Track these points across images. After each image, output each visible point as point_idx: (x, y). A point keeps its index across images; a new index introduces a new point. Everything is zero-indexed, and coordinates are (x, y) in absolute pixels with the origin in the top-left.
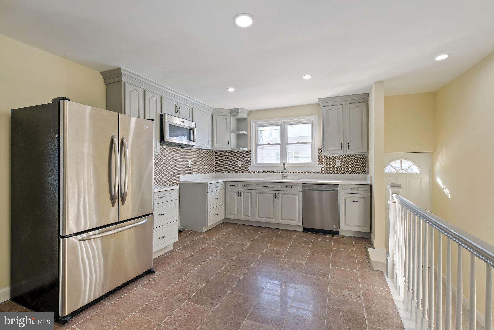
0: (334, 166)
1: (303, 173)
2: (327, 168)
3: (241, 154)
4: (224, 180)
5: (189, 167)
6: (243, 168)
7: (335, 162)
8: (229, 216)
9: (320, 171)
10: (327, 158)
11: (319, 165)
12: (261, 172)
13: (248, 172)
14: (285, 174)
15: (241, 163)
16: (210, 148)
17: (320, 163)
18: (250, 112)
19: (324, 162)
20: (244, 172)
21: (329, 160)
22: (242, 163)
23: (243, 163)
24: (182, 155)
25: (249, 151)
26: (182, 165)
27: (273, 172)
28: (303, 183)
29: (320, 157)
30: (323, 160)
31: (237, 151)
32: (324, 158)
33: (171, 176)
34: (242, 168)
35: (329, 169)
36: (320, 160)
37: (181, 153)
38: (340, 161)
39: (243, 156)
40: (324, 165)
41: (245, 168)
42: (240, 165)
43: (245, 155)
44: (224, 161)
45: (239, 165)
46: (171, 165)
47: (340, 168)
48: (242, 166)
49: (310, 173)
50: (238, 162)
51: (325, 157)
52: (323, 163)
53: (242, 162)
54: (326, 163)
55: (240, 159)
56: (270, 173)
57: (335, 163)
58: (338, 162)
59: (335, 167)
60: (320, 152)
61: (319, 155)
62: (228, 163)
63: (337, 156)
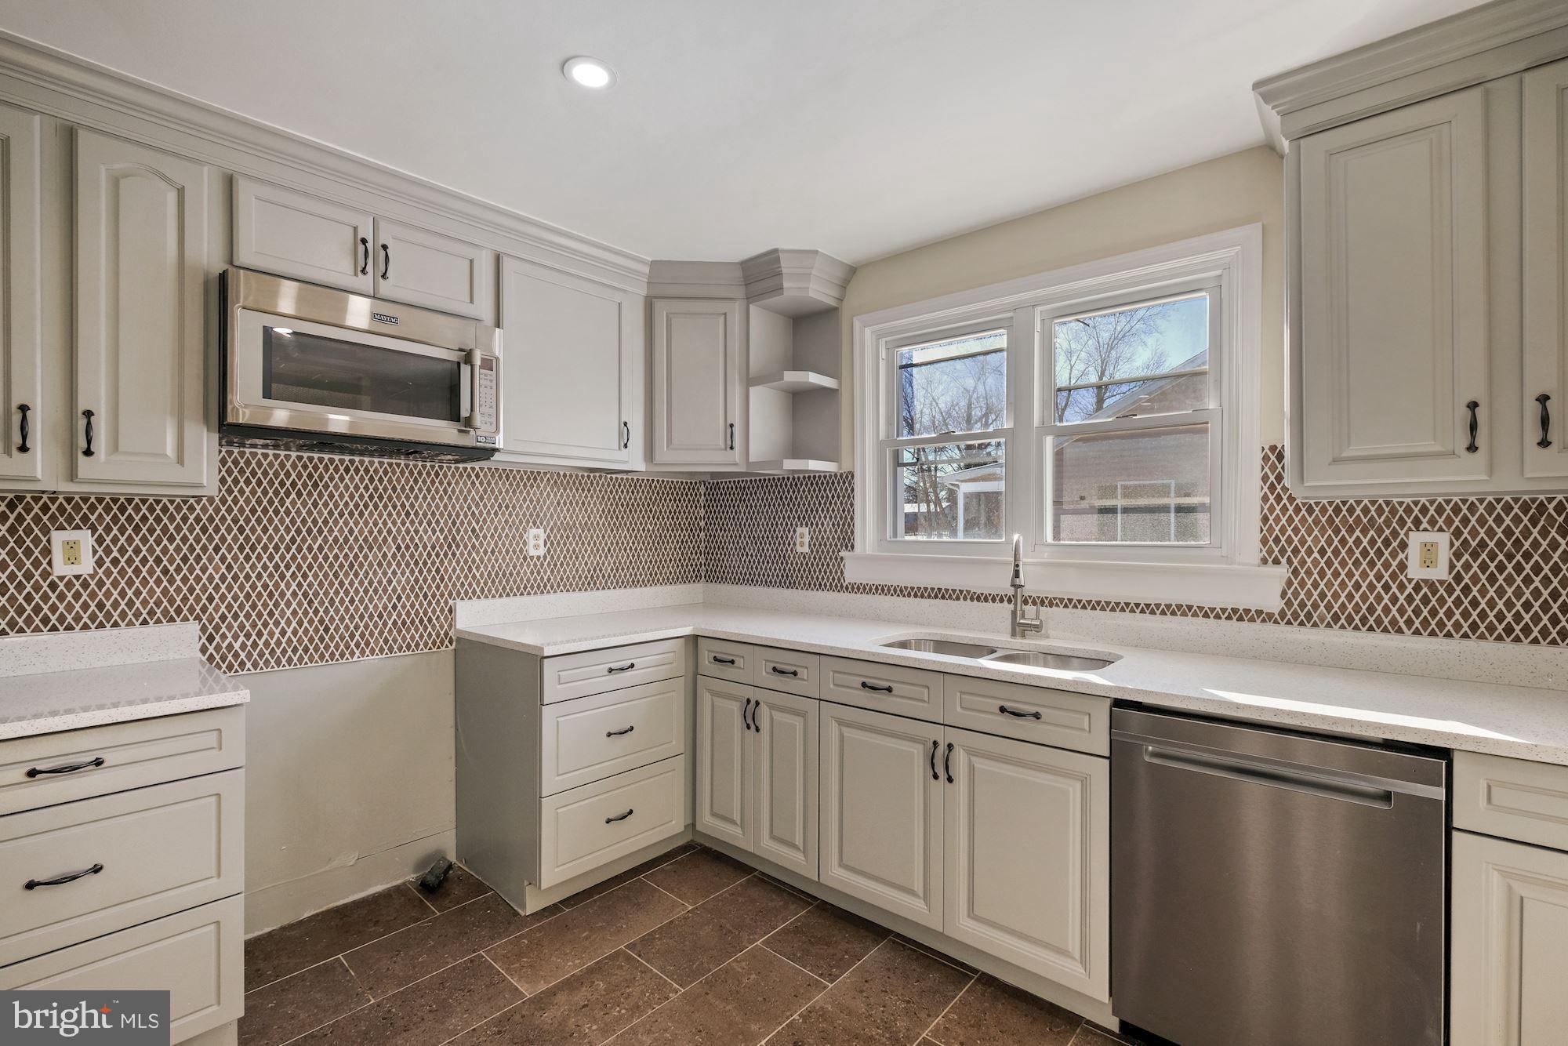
0: (1394, 577)
1: (1148, 609)
2: (1329, 585)
3: (809, 491)
4: (687, 631)
5: (525, 558)
6: (818, 565)
7: (1403, 546)
8: (708, 823)
9: (1274, 604)
10: (1330, 521)
11: (1264, 561)
12: (901, 591)
13: (840, 586)
14: (1030, 609)
15: (807, 539)
16: (634, 460)
17: (1270, 552)
18: (850, 274)
19: (1303, 542)
20: (820, 585)
21: (1351, 531)
22: (812, 538)
23: (817, 539)
24: (481, 498)
25: (847, 477)
26: (474, 547)
27: (961, 592)
28: (1118, 703)
29: (1272, 509)
30: (1296, 531)
31: (794, 479)
32: (1303, 520)
33: (395, 607)
34: (812, 565)
35: (1350, 597)
36: (1271, 530)
38: (1443, 540)
39: (820, 504)
40: (1303, 563)
41: (828, 565)
42: (806, 549)
43: (827, 497)
44: (740, 525)
45: (799, 549)
46: (399, 548)
47: (1450, 590)
48: (812, 551)
49: (1195, 615)
50: (795, 531)
51: (1310, 510)
52: (1296, 551)
53: (815, 531)
54: (1322, 552)
55: (803, 520)
56: (950, 597)
57: (1401, 556)
58: (1429, 548)
59: (1402, 587)
60: (1272, 478)
61: (1265, 499)
62: (754, 537)
63: (1423, 500)
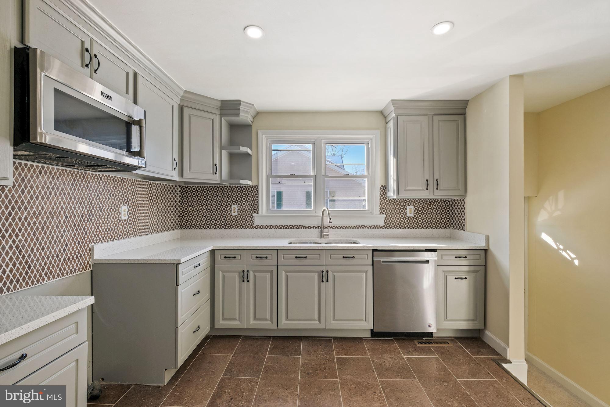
0: (404, 216)
1: (354, 227)
2: (393, 219)
3: (238, 192)
5: (120, 221)
6: (242, 219)
7: (406, 209)
8: (220, 323)
9: (382, 224)
10: (393, 204)
11: (380, 213)
12: (278, 227)
13: (252, 227)
14: (326, 230)
15: (237, 210)
16: (175, 176)
17: (382, 211)
18: (258, 114)
19: (388, 209)
20: (243, 227)
21: (397, 206)
22: (239, 209)
23: (241, 210)
24: (103, 191)
25: (255, 187)
26: (100, 216)
27: (300, 226)
28: (374, 250)
29: (382, 201)
30: (387, 206)
31: (230, 187)
32: (388, 203)
33: (64, 250)
34: (239, 219)
35: (397, 221)
36: (382, 206)
37: (98, 187)
38: (412, 208)
39: (243, 196)
40: (388, 214)
41: (247, 219)
42: (236, 214)
43: (246, 194)
44: (201, 204)
45: (233, 214)
46: (66, 217)
47: (414, 219)
48: (239, 214)
49: (365, 228)
50: (230, 207)
51: (389, 201)
52: (387, 211)
53: (240, 207)
54: (392, 211)
55: (234, 203)
56: (296, 228)
57: (406, 212)
58: (410, 209)
59: (406, 218)
60: (382, 193)
61: (380, 198)
62: (209, 209)
63: (422, 199)
